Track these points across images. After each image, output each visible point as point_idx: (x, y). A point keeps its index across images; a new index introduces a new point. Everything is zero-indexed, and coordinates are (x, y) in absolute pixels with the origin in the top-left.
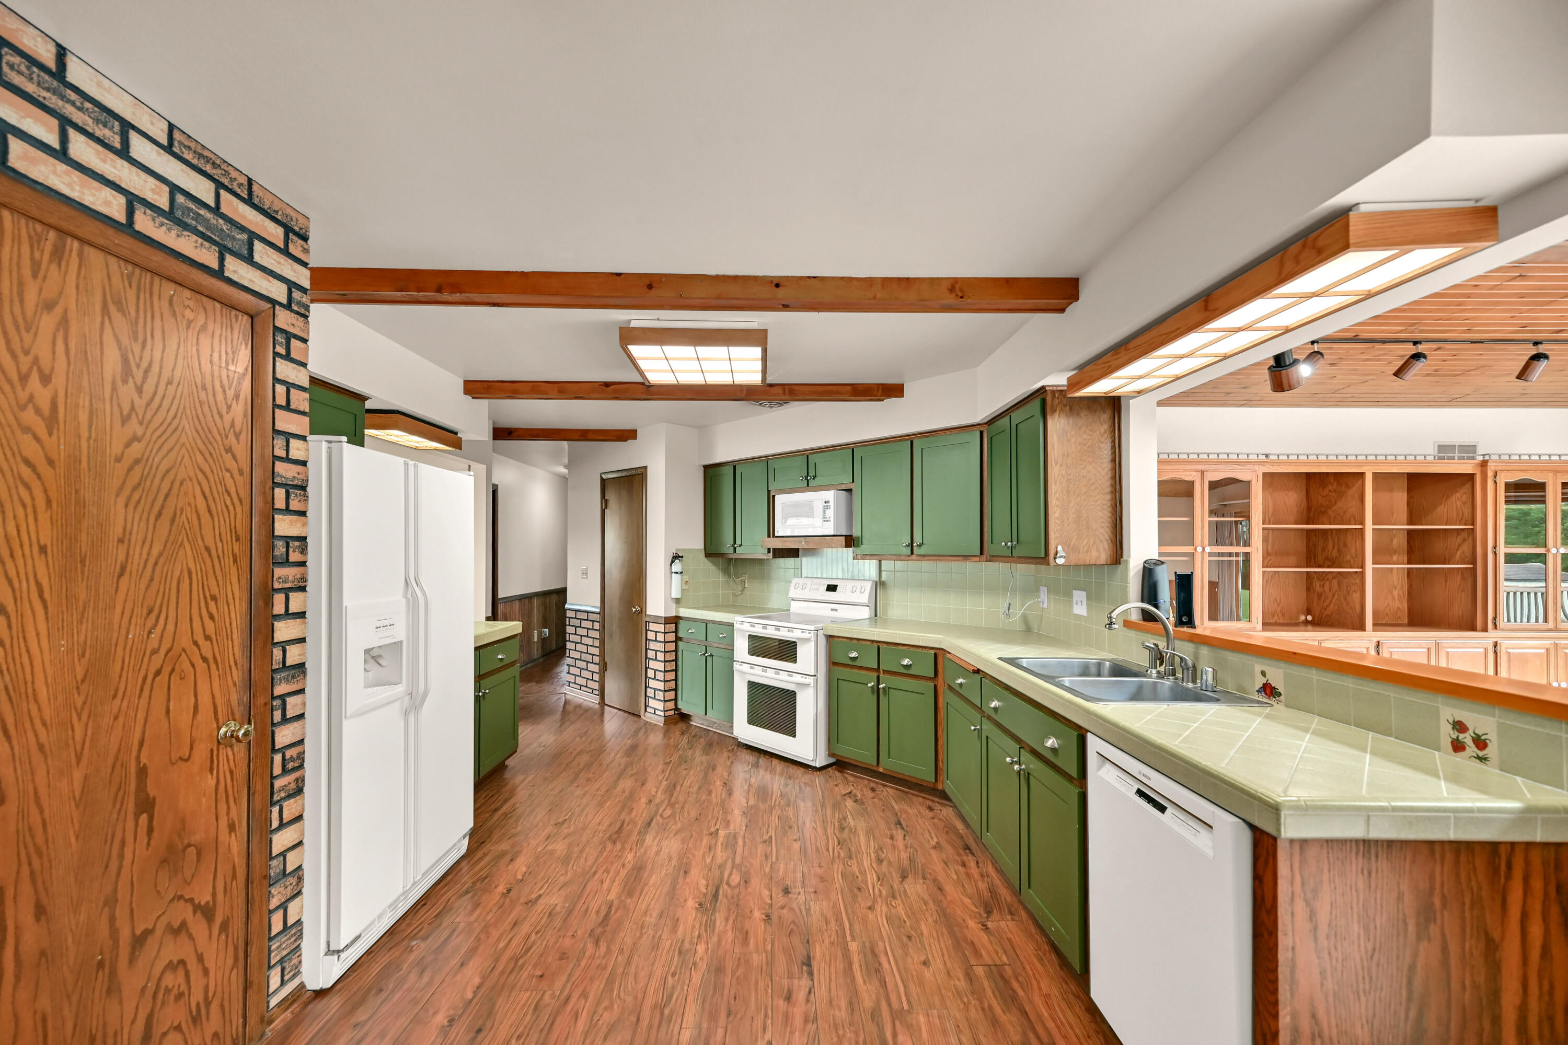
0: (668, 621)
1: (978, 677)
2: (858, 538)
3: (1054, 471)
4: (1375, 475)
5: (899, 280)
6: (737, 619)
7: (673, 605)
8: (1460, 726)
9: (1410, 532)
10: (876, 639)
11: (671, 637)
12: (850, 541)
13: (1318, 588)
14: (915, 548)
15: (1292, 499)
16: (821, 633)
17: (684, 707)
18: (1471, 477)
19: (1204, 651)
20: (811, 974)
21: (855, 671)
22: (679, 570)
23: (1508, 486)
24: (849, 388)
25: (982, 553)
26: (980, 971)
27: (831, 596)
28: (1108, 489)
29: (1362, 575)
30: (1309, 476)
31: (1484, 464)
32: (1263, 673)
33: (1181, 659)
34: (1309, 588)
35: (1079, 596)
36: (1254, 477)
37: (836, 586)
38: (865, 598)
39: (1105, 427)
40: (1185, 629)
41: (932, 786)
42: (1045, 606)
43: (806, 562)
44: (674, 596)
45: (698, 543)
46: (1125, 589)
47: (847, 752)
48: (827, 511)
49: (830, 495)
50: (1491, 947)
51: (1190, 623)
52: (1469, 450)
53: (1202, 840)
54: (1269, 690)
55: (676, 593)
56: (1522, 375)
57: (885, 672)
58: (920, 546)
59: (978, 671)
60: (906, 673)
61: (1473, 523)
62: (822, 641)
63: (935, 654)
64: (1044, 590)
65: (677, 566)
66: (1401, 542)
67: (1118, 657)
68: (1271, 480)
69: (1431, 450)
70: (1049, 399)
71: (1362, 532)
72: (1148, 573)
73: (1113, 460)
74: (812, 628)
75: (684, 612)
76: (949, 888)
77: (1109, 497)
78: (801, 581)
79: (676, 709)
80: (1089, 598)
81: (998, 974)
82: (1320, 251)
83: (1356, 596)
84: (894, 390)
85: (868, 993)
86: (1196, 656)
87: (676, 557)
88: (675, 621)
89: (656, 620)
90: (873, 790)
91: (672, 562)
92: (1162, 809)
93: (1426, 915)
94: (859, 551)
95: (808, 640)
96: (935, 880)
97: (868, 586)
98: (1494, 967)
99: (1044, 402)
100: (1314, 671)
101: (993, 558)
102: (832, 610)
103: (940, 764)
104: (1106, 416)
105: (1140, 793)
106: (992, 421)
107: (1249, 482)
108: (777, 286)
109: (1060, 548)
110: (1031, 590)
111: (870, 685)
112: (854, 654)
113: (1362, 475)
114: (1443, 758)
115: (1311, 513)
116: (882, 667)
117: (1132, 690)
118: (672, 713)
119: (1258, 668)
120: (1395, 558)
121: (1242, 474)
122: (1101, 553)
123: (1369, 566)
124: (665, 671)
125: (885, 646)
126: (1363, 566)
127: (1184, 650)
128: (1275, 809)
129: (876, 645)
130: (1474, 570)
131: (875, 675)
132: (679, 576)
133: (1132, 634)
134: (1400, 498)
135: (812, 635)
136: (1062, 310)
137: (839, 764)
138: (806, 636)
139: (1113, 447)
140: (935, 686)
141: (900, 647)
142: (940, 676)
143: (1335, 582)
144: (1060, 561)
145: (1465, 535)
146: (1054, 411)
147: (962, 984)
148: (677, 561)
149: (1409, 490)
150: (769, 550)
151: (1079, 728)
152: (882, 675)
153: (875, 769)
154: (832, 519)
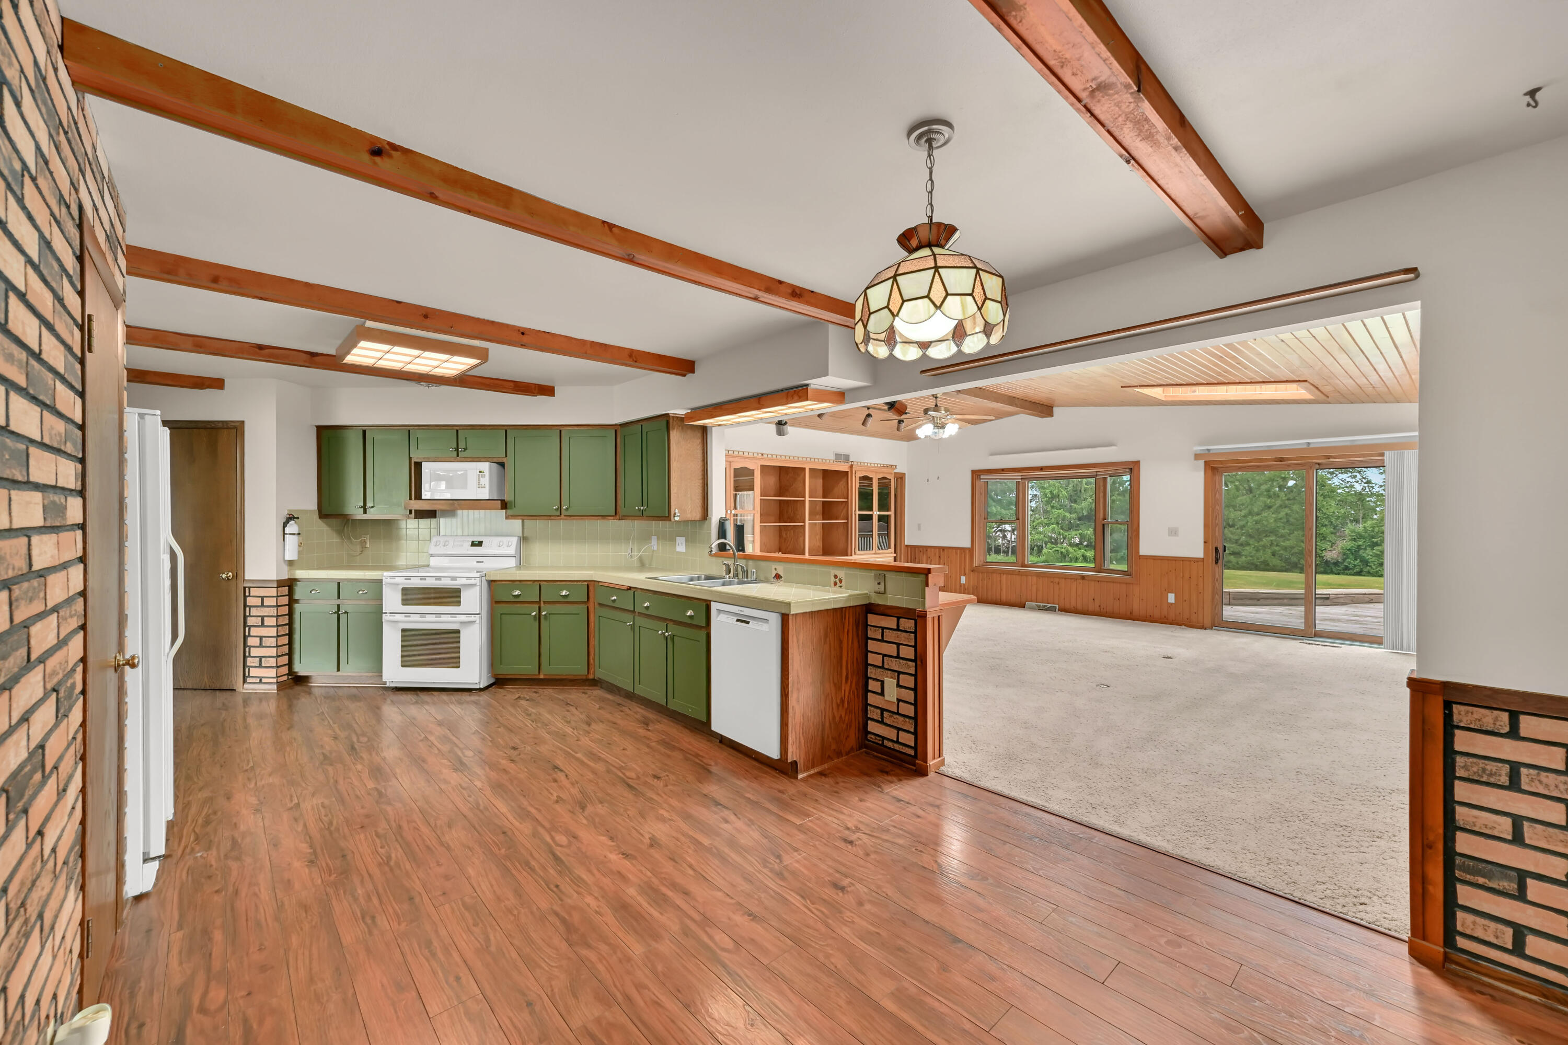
0: (280, 584)
1: (631, 592)
2: (511, 502)
3: (674, 465)
4: (810, 470)
5: (601, 344)
6: (386, 575)
7: (286, 568)
8: (836, 577)
9: (824, 502)
10: (537, 579)
11: (285, 600)
12: (504, 505)
13: (784, 536)
14: (563, 511)
15: (772, 480)
16: (484, 578)
17: (301, 669)
18: (846, 473)
19: (751, 563)
20: (561, 771)
21: (518, 605)
22: (296, 532)
23: (860, 478)
24: (512, 384)
25: (616, 514)
26: (654, 744)
27: (477, 550)
28: (701, 477)
29: (804, 526)
30: (781, 469)
31: (851, 466)
32: (776, 569)
33: (742, 567)
34: (780, 536)
35: (681, 541)
36: (755, 466)
37: (482, 542)
38: (512, 550)
39: (699, 441)
40: (741, 553)
41: (585, 678)
42: (655, 548)
43: (444, 523)
44: (288, 557)
45: (311, 503)
46: (709, 534)
47: (507, 670)
48: (482, 479)
49: (485, 466)
50: (841, 642)
51: (743, 550)
52: (847, 457)
53: (764, 627)
54: (778, 577)
55: (291, 553)
56: (864, 423)
57: (544, 602)
58: (567, 509)
59: (630, 588)
60: (565, 601)
61: (847, 498)
62: (485, 585)
63: (588, 585)
64: (654, 539)
65: (292, 528)
66: (819, 508)
67: (707, 574)
68: (763, 468)
69: (832, 457)
70: (671, 421)
71: (804, 501)
72: (722, 524)
73: (703, 460)
74: (478, 575)
75: (300, 574)
76: (619, 722)
77: (701, 481)
78: (442, 540)
79: (291, 672)
80: (687, 541)
81: (663, 743)
82: (800, 397)
83: (801, 539)
84: (548, 391)
85: (600, 767)
86: (747, 565)
87: (291, 518)
88: (290, 584)
89: (263, 584)
90: (536, 692)
91: (285, 525)
92: (748, 623)
93: (826, 635)
94: (510, 512)
95: (474, 585)
96: (608, 721)
97: (514, 540)
98: (841, 648)
99: (668, 423)
100: (794, 564)
101: (623, 518)
102: (478, 562)
103: (591, 661)
104: (699, 435)
105: (738, 620)
106: (623, 425)
107: (753, 470)
108: (523, 334)
109: (677, 511)
110: (645, 538)
111: (533, 614)
112: (517, 593)
113: (805, 468)
114: (833, 588)
115: (781, 491)
116: (542, 600)
117: (721, 583)
118: (285, 678)
119: (773, 567)
120: (818, 517)
121: (751, 466)
122: (697, 515)
123: (807, 521)
124: (278, 636)
125: (545, 583)
126: (804, 522)
127: (742, 563)
128: (789, 604)
129: (537, 584)
130: (847, 523)
131: (537, 606)
132: (295, 537)
133: (714, 559)
134: (820, 482)
135: (477, 581)
136: (684, 375)
137: (499, 682)
138: (472, 581)
139: (703, 452)
140: (588, 608)
141: (558, 583)
142: (591, 599)
143: (792, 531)
144: (677, 519)
145: (844, 504)
146: (674, 429)
147: (647, 750)
148: (292, 522)
149: (824, 479)
150: (410, 512)
151: (706, 601)
152: (542, 605)
153: (537, 677)
154: (487, 486)
